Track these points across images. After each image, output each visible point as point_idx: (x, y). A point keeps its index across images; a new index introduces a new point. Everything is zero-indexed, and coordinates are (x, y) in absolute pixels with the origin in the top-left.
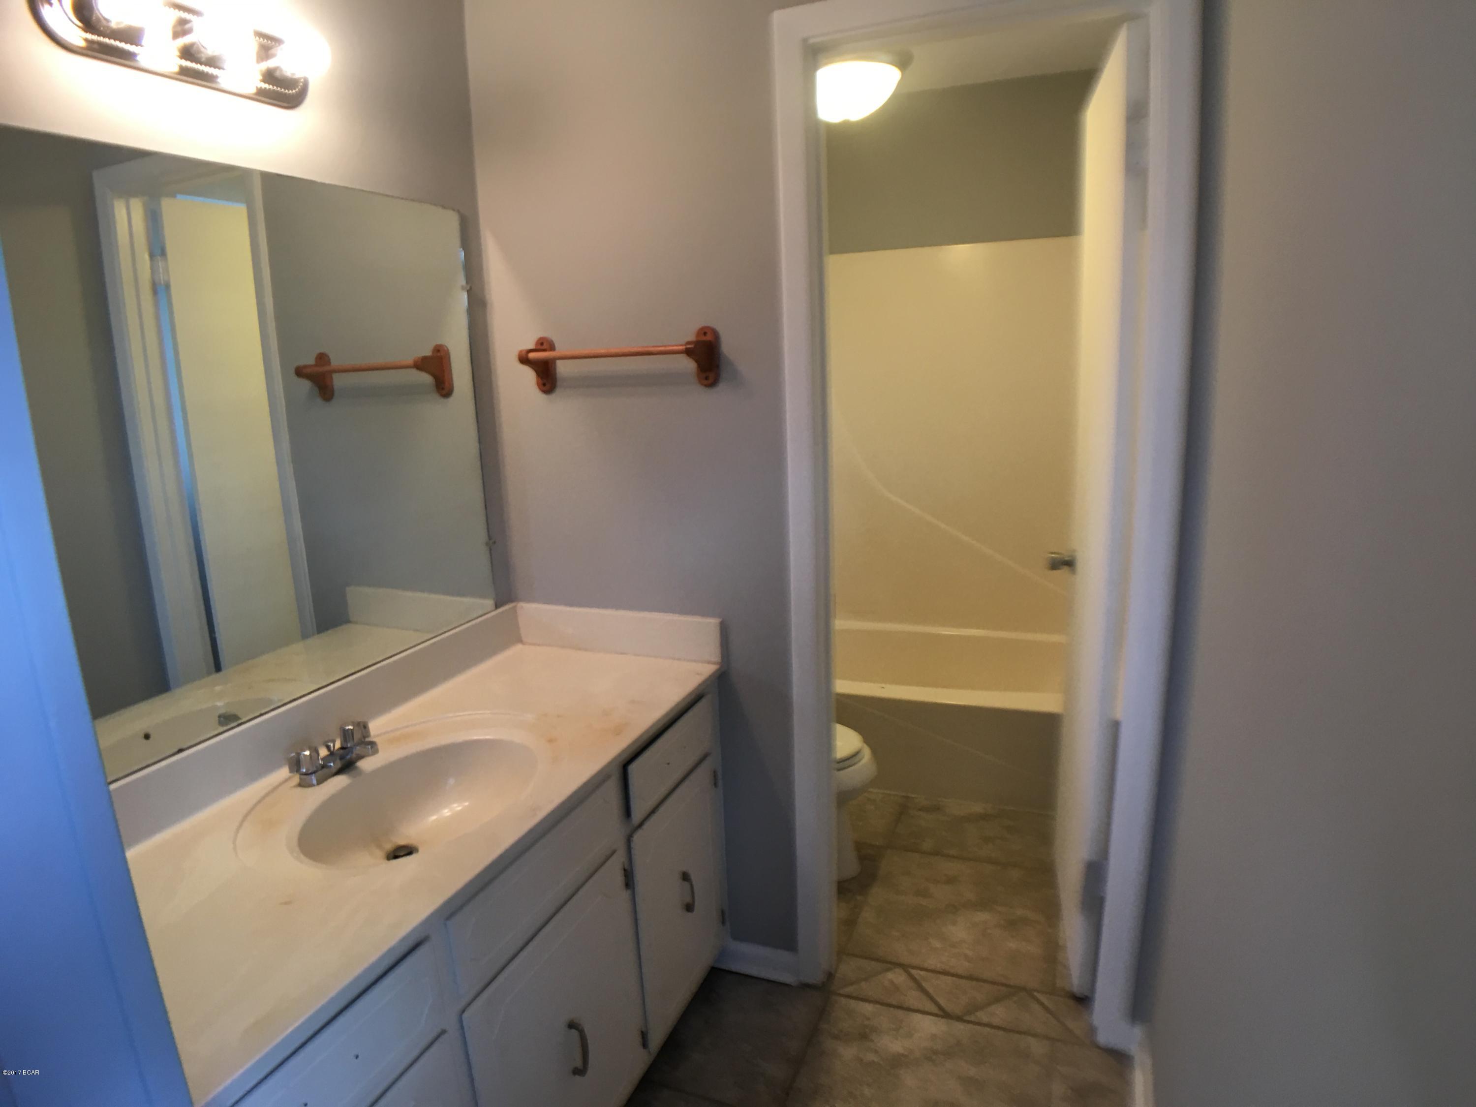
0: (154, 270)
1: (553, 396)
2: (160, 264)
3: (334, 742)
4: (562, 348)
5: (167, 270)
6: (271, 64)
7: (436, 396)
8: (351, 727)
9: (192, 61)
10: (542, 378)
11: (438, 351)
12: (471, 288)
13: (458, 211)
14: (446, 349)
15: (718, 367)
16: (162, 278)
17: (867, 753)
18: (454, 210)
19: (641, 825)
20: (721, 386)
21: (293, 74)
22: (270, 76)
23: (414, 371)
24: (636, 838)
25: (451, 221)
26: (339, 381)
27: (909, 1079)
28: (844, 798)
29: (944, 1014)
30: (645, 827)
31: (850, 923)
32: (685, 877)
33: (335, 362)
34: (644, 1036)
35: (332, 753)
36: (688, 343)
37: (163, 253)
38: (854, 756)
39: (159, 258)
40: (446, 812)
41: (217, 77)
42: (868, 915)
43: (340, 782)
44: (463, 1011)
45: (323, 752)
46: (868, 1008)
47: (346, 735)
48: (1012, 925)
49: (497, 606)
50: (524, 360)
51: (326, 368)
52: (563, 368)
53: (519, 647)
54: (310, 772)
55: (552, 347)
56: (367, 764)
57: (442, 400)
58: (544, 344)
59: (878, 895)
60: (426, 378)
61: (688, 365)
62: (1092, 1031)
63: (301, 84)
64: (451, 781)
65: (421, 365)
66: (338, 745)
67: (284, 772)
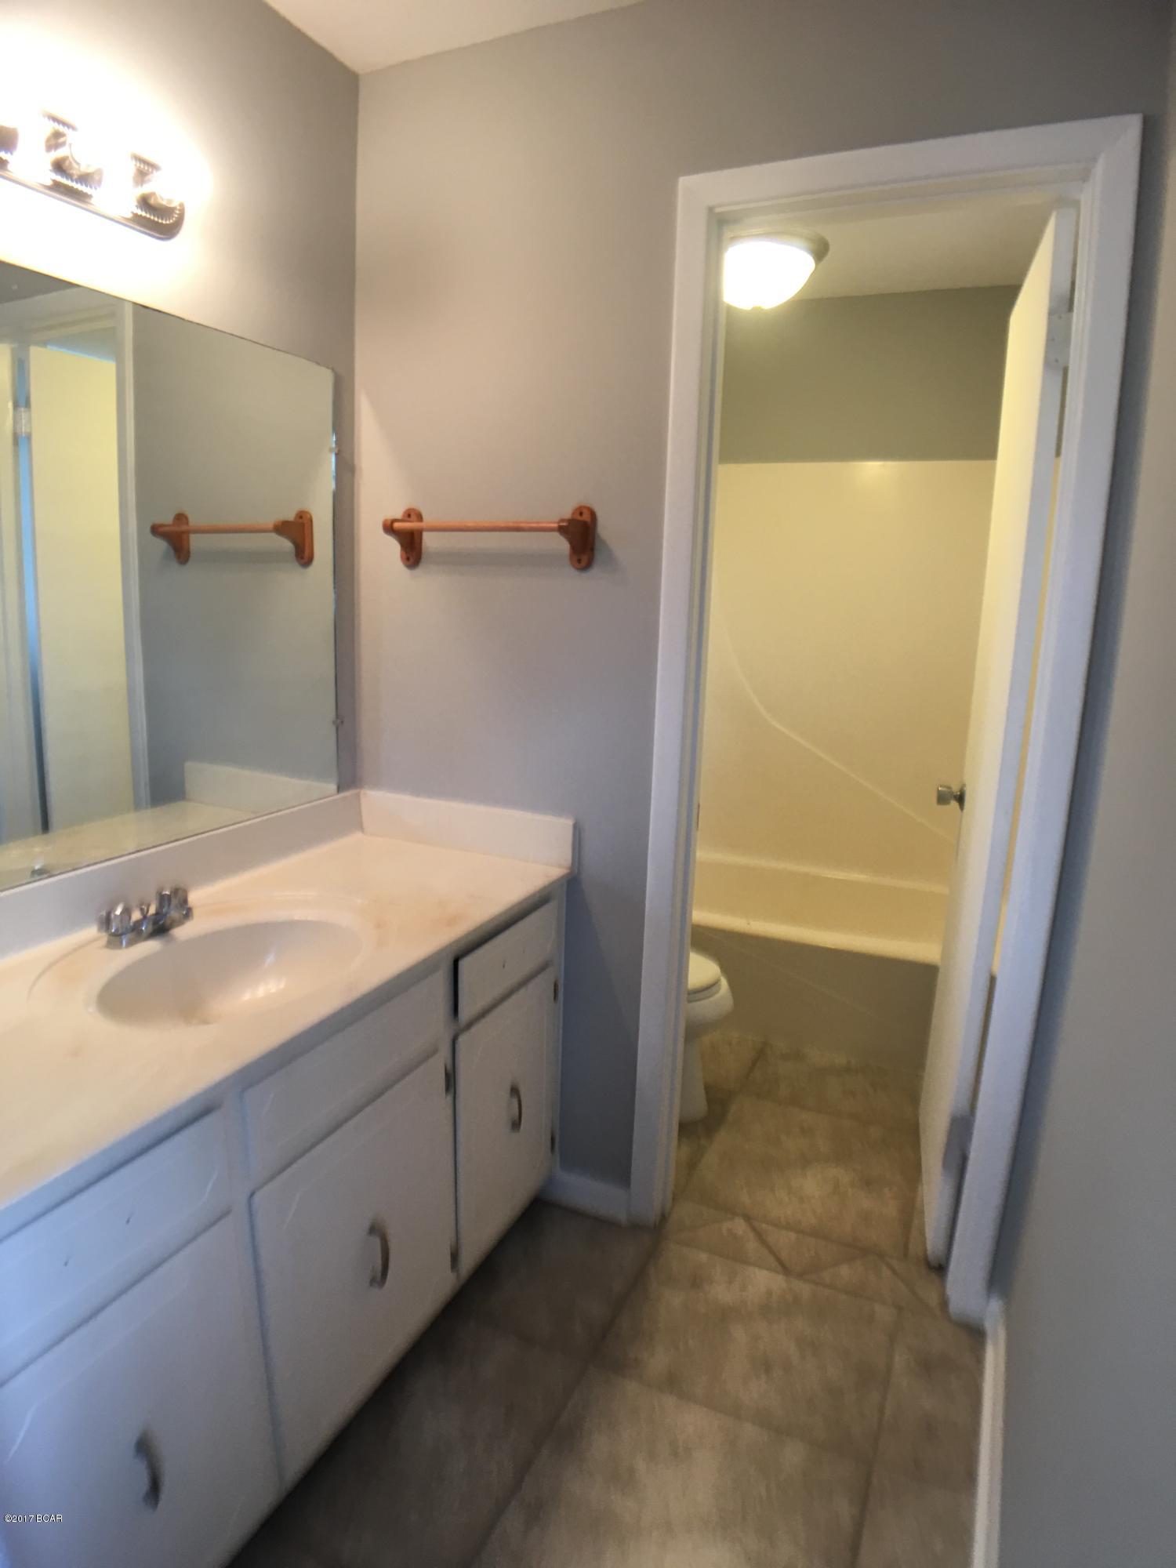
0: (16, 421)
1: (418, 571)
2: (23, 414)
3: (148, 906)
4: (429, 519)
5: (29, 421)
6: (146, 189)
7: (296, 566)
8: (167, 893)
9: (62, 176)
10: (406, 553)
11: (301, 517)
12: (339, 451)
13: (333, 369)
14: (309, 516)
15: (592, 549)
16: (23, 430)
17: (724, 983)
18: (328, 368)
19: (469, 1025)
20: (595, 571)
21: (170, 201)
22: (145, 202)
23: (274, 535)
24: (462, 1039)
25: (326, 378)
26: (196, 542)
27: (739, 1334)
28: (694, 1031)
29: (785, 1269)
30: (474, 1030)
31: (691, 1165)
32: (515, 1091)
33: (194, 520)
34: (455, 1257)
35: (145, 917)
36: (562, 520)
37: (28, 404)
38: (709, 988)
39: (23, 409)
40: (261, 991)
41: (90, 196)
42: (711, 1158)
43: (152, 946)
44: (252, 1195)
45: (136, 916)
46: (703, 1257)
47: (163, 900)
48: (868, 1183)
49: (339, 789)
50: (389, 528)
51: (184, 528)
52: (430, 541)
53: (358, 835)
54: (120, 932)
55: (420, 517)
56: (182, 932)
57: (302, 570)
58: (412, 514)
59: (723, 1138)
60: (287, 545)
61: (562, 545)
62: (944, 1303)
63: (178, 212)
64: (270, 959)
65: (282, 528)
66: (152, 910)
67: (92, 931)
